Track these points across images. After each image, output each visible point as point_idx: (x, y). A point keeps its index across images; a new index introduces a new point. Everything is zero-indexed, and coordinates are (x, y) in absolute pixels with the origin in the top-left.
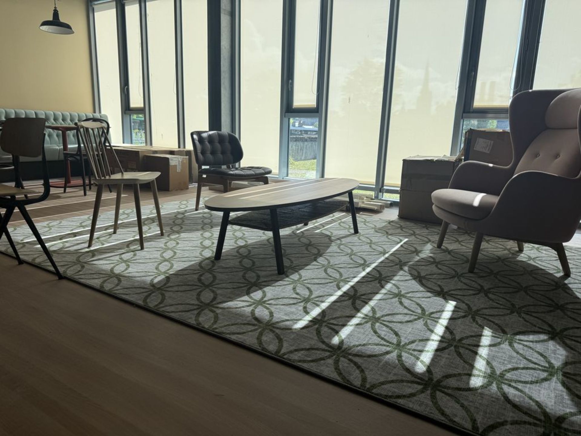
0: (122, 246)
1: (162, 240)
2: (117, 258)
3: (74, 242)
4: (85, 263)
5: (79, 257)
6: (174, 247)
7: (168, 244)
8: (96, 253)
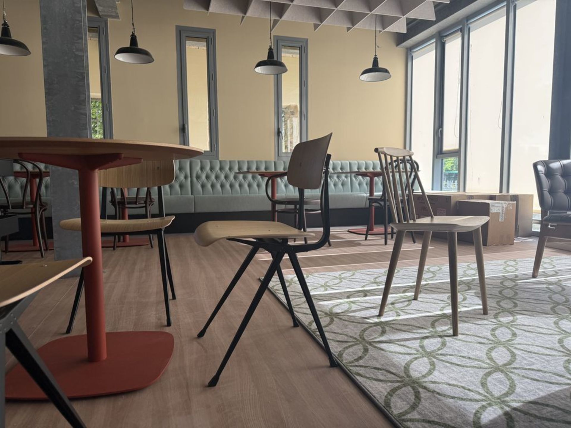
0: (425, 323)
1: (485, 322)
2: (416, 344)
3: (362, 304)
4: (370, 343)
5: (364, 331)
6: (509, 341)
7: (497, 332)
8: (387, 328)
